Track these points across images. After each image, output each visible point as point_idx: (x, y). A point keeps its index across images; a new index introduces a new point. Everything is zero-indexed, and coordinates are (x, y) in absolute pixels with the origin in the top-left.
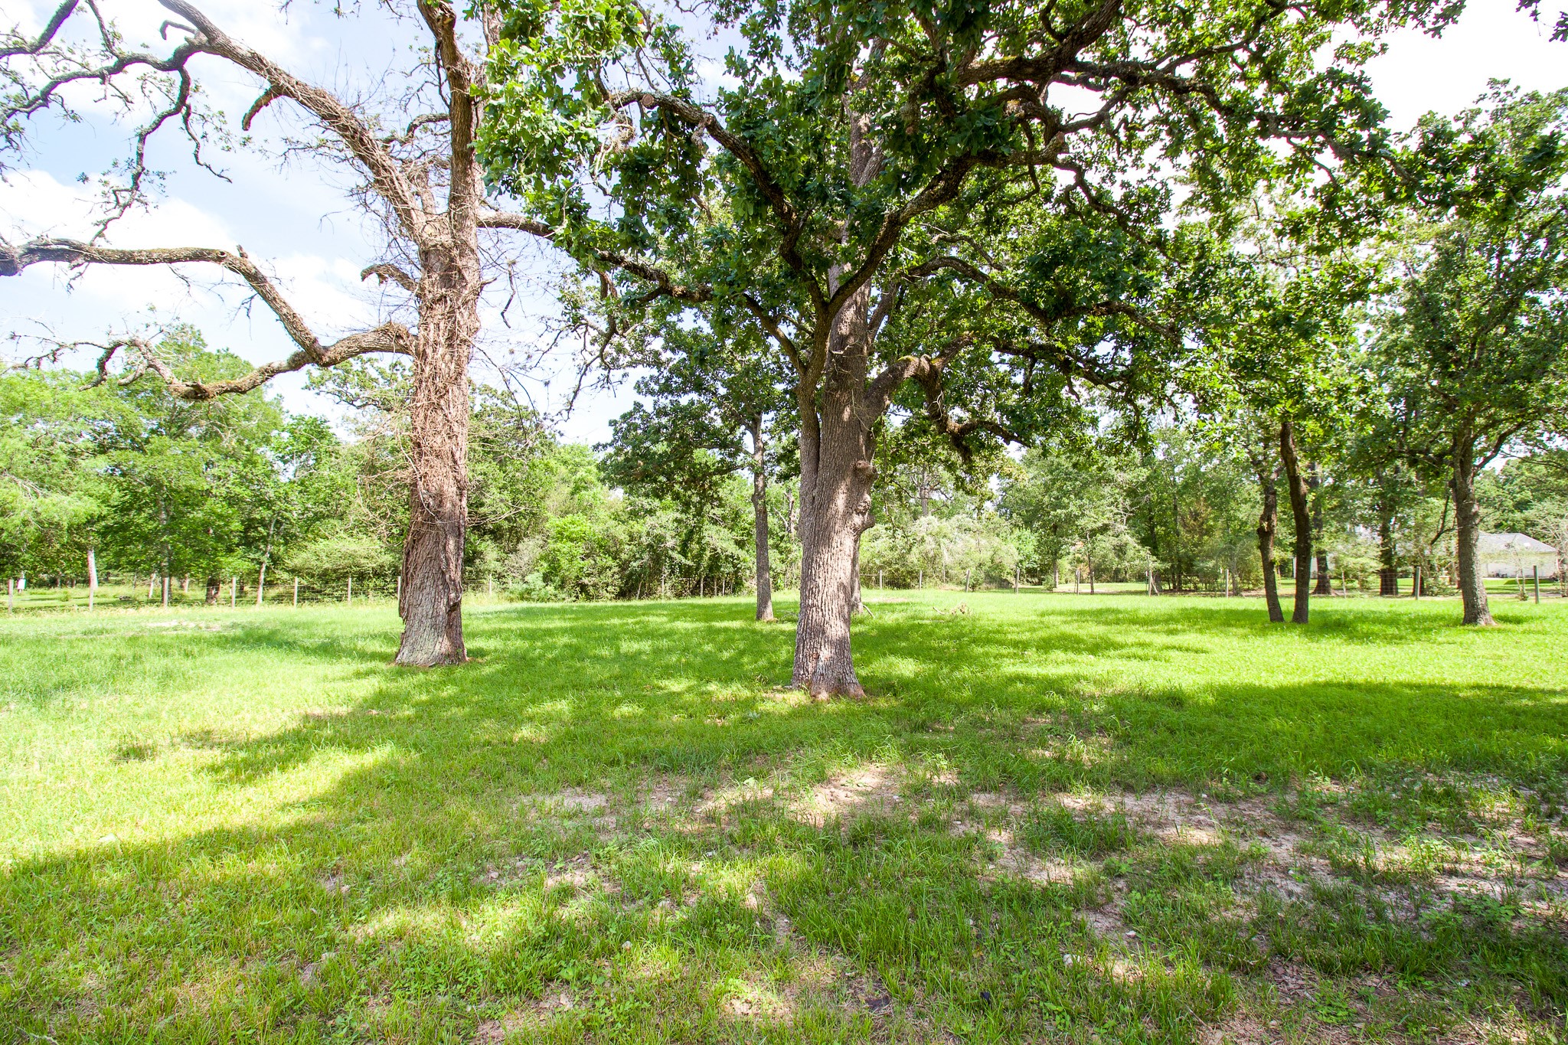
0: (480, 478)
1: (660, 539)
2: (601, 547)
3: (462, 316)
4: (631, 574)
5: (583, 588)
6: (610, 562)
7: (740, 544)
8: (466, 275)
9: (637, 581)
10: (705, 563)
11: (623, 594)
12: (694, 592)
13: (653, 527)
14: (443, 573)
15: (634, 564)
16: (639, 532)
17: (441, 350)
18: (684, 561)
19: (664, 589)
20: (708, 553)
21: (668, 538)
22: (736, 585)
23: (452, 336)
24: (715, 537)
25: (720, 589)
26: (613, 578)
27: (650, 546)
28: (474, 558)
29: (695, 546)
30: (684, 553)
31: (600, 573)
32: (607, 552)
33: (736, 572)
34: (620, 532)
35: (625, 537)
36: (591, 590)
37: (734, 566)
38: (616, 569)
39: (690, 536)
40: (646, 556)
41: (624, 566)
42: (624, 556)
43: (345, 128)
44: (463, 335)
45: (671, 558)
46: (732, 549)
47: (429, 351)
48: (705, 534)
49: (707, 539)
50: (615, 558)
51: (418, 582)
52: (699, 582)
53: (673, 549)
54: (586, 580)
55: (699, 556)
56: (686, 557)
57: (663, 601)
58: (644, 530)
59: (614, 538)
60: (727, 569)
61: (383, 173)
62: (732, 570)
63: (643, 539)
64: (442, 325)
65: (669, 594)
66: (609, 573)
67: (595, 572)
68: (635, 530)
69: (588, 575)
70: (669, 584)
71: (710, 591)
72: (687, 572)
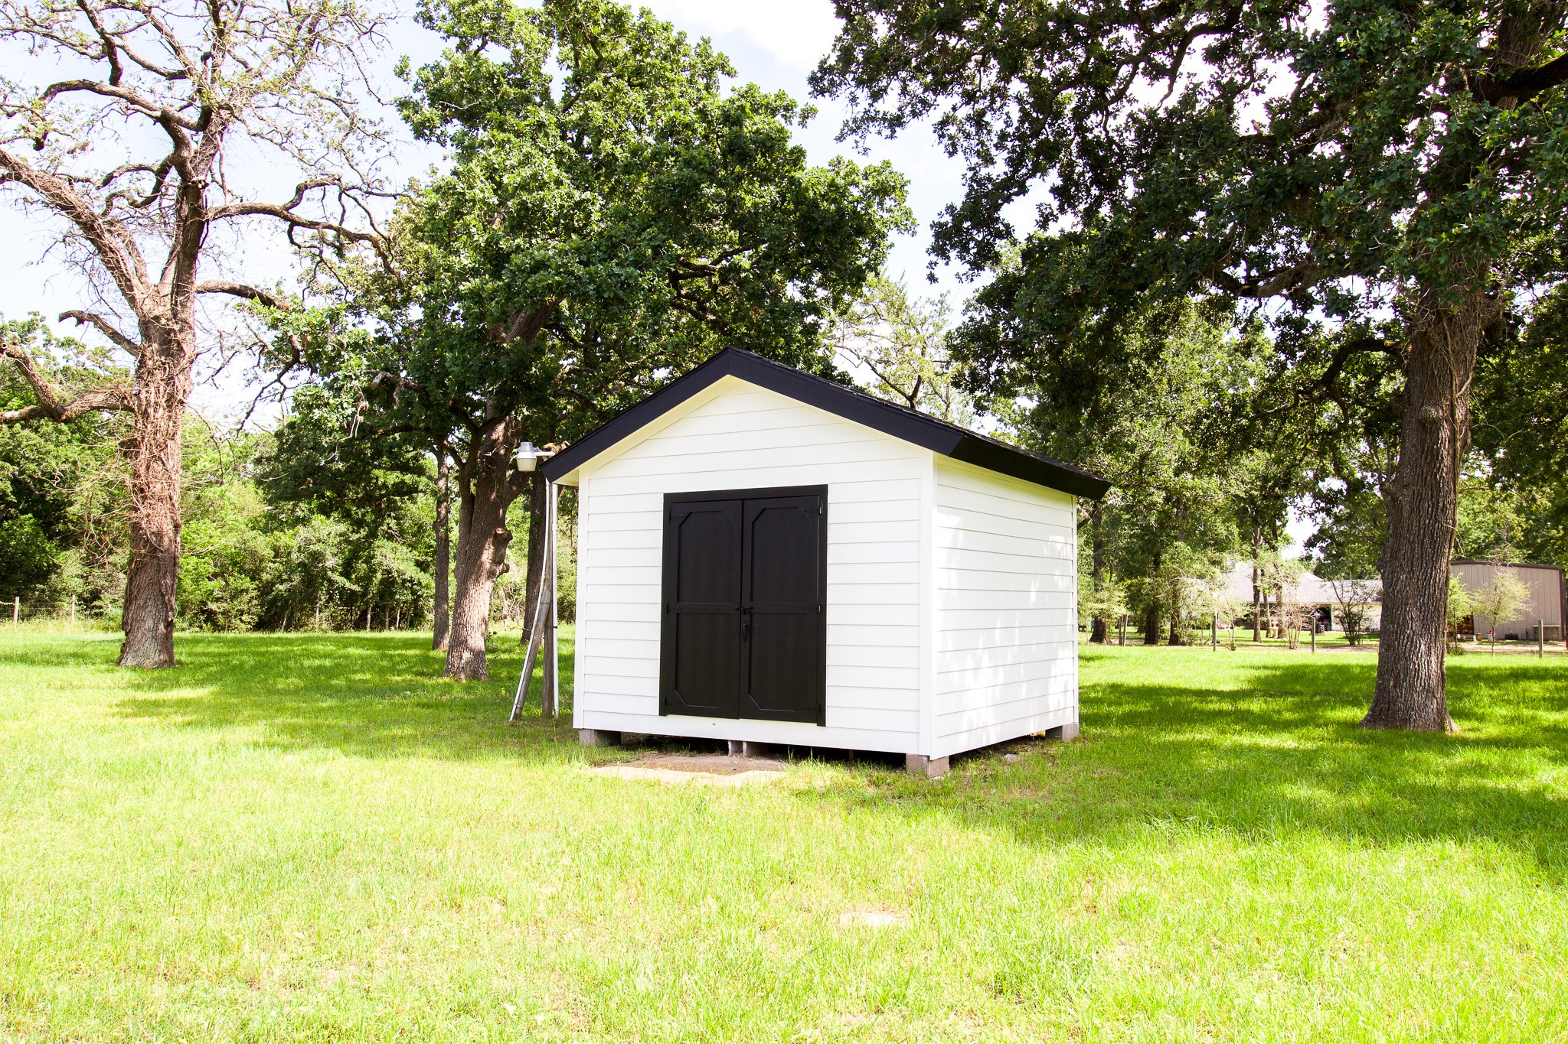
0: (66, 467)
1: (316, 557)
2: (235, 564)
3: (180, 380)
4: (275, 599)
5: (210, 616)
6: (246, 583)
7: (422, 566)
8: (184, 346)
9: (284, 608)
10: (374, 589)
11: (260, 626)
12: (359, 625)
13: (308, 542)
14: (163, 596)
15: (282, 587)
16: (287, 546)
17: (161, 411)
18: (348, 585)
19: (320, 622)
20: (379, 576)
21: (329, 556)
22: (414, 619)
23: (171, 398)
24: (391, 555)
25: (392, 623)
26: (249, 602)
27: (302, 564)
28: (48, 572)
29: (362, 567)
30: (346, 574)
31: (233, 597)
32: (242, 571)
33: (416, 601)
34: (262, 544)
35: (268, 553)
36: (221, 619)
37: (414, 593)
38: (255, 593)
39: (355, 554)
40: (297, 578)
41: (265, 589)
42: (265, 577)
43: (78, 216)
44: (180, 397)
45: (330, 581)
46: (411, 571)
47: (151, 411)
48: (378, 552)
49: (379, 559)
50: (253, 579)
51: (141, 602)
52: (364, 613)
53: (333, 570)
54: (213, 606)
55: (366, 580)
56: (348, 578)
57: (318, 634)
58: (294, 543)
59: (253, 553)
60: (404, 596)
61: (111, 255)
62: (410, 597)
63: (294, 556)
64: (162, 389)
65: (324, 626)
66: (246, 597)
67: (227, 595)
68: (281, 543)
69: (217, 600)
70: (326, 613)
71: (379, 624)
72: (349, 598)
